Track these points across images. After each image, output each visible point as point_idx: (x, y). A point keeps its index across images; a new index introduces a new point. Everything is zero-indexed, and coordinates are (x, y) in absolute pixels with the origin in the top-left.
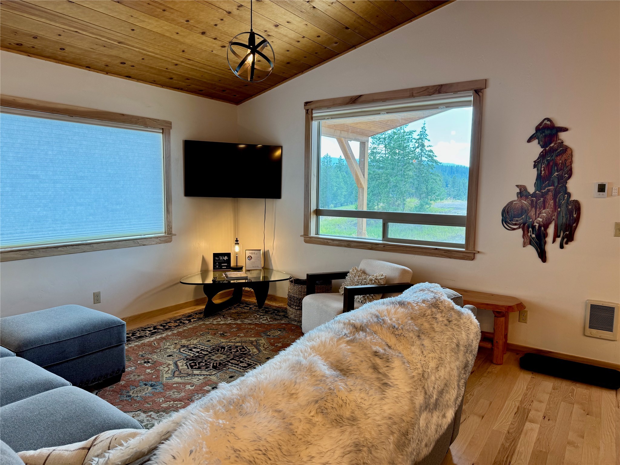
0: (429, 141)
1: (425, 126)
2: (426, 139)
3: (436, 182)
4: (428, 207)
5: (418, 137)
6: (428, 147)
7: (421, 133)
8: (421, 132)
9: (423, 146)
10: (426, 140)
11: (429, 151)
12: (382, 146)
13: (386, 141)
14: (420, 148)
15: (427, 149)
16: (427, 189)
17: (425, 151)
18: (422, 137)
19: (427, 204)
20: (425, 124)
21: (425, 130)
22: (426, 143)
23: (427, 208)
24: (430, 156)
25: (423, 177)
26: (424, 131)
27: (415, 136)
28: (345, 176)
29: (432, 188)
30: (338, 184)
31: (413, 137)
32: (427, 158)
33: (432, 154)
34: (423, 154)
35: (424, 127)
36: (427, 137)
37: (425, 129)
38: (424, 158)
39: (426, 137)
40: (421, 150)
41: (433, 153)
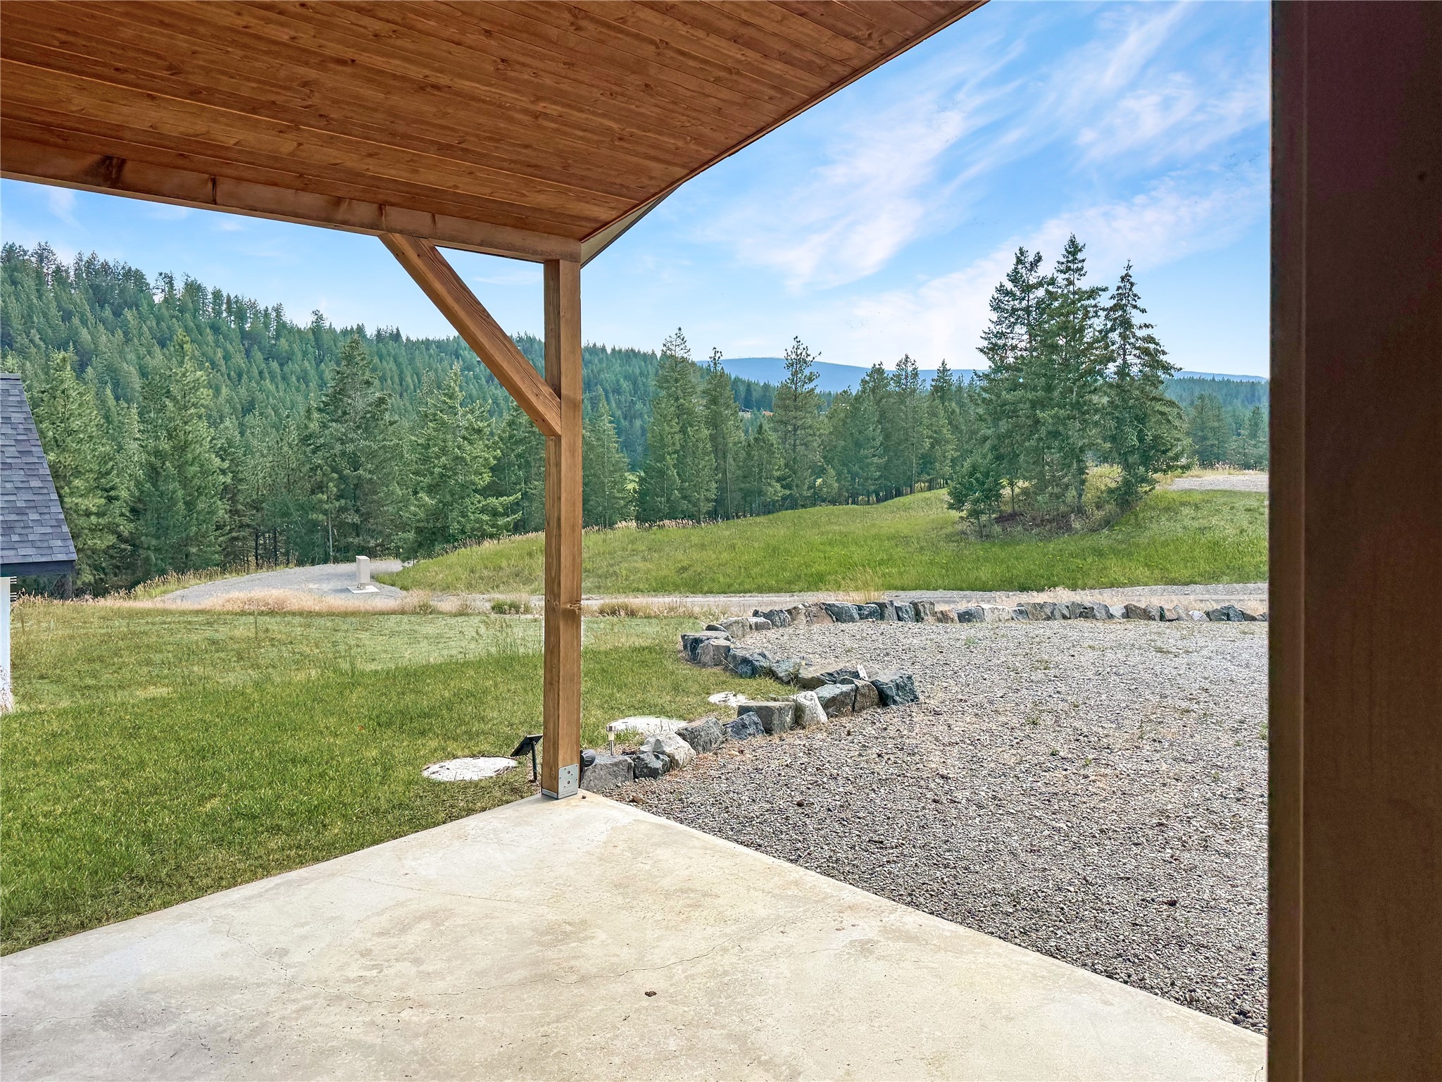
0: (1143, 311)
1: (1130, 272)
2: (1135, 307)
3: (1169, 421)
4: (1148, 489)
5: (1114, 302)
6: (1141, 327)
7: (1120, 291)
8: (1119, 288)
9: (1126, 324)
10: (1135, 312)
11: (1145, 339)
12: (1020, 330)
13: (1031, 318)
14: (1117, 332)
15: (1140, 333)
16: (1141, 440)
17: (1132, 340)
18: (1124, 302)
19: (1144, 480)
20: (1129, 267)
21: (1132, 284)
22: (1136, 318)
23: (1146, 492)
24: (1146, 352)
25: (1131, 407)
26: (1128, 286)
27: (1105, 301)
28: (953, 412)
29: (1156, 438)
30: (936, 432)
31: (1101, 305)
32: (1139, 357)
33: (1152, 346)
34: (1127, 346)
35: (1127, 275)
36: (1139, 303)
37: (1132, 280)
38: (1132, 357)
39: (1134, 303)
40: (1122, 335)
41: (1157, 344)
